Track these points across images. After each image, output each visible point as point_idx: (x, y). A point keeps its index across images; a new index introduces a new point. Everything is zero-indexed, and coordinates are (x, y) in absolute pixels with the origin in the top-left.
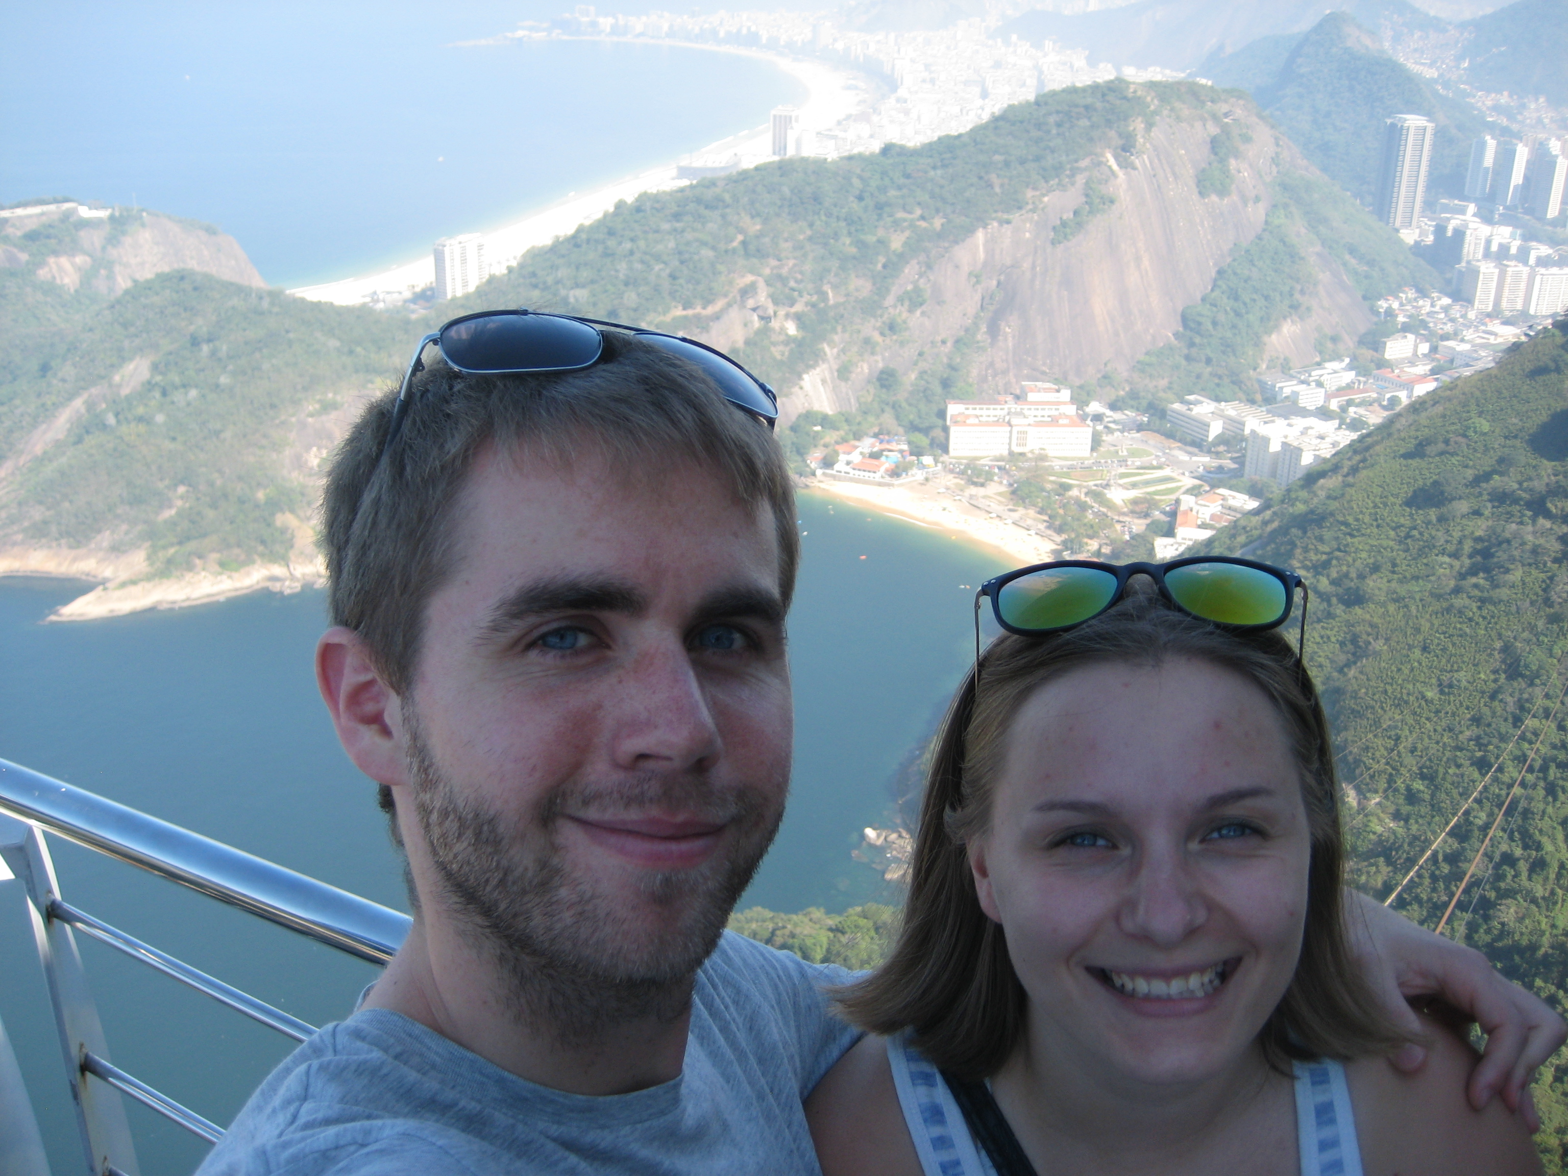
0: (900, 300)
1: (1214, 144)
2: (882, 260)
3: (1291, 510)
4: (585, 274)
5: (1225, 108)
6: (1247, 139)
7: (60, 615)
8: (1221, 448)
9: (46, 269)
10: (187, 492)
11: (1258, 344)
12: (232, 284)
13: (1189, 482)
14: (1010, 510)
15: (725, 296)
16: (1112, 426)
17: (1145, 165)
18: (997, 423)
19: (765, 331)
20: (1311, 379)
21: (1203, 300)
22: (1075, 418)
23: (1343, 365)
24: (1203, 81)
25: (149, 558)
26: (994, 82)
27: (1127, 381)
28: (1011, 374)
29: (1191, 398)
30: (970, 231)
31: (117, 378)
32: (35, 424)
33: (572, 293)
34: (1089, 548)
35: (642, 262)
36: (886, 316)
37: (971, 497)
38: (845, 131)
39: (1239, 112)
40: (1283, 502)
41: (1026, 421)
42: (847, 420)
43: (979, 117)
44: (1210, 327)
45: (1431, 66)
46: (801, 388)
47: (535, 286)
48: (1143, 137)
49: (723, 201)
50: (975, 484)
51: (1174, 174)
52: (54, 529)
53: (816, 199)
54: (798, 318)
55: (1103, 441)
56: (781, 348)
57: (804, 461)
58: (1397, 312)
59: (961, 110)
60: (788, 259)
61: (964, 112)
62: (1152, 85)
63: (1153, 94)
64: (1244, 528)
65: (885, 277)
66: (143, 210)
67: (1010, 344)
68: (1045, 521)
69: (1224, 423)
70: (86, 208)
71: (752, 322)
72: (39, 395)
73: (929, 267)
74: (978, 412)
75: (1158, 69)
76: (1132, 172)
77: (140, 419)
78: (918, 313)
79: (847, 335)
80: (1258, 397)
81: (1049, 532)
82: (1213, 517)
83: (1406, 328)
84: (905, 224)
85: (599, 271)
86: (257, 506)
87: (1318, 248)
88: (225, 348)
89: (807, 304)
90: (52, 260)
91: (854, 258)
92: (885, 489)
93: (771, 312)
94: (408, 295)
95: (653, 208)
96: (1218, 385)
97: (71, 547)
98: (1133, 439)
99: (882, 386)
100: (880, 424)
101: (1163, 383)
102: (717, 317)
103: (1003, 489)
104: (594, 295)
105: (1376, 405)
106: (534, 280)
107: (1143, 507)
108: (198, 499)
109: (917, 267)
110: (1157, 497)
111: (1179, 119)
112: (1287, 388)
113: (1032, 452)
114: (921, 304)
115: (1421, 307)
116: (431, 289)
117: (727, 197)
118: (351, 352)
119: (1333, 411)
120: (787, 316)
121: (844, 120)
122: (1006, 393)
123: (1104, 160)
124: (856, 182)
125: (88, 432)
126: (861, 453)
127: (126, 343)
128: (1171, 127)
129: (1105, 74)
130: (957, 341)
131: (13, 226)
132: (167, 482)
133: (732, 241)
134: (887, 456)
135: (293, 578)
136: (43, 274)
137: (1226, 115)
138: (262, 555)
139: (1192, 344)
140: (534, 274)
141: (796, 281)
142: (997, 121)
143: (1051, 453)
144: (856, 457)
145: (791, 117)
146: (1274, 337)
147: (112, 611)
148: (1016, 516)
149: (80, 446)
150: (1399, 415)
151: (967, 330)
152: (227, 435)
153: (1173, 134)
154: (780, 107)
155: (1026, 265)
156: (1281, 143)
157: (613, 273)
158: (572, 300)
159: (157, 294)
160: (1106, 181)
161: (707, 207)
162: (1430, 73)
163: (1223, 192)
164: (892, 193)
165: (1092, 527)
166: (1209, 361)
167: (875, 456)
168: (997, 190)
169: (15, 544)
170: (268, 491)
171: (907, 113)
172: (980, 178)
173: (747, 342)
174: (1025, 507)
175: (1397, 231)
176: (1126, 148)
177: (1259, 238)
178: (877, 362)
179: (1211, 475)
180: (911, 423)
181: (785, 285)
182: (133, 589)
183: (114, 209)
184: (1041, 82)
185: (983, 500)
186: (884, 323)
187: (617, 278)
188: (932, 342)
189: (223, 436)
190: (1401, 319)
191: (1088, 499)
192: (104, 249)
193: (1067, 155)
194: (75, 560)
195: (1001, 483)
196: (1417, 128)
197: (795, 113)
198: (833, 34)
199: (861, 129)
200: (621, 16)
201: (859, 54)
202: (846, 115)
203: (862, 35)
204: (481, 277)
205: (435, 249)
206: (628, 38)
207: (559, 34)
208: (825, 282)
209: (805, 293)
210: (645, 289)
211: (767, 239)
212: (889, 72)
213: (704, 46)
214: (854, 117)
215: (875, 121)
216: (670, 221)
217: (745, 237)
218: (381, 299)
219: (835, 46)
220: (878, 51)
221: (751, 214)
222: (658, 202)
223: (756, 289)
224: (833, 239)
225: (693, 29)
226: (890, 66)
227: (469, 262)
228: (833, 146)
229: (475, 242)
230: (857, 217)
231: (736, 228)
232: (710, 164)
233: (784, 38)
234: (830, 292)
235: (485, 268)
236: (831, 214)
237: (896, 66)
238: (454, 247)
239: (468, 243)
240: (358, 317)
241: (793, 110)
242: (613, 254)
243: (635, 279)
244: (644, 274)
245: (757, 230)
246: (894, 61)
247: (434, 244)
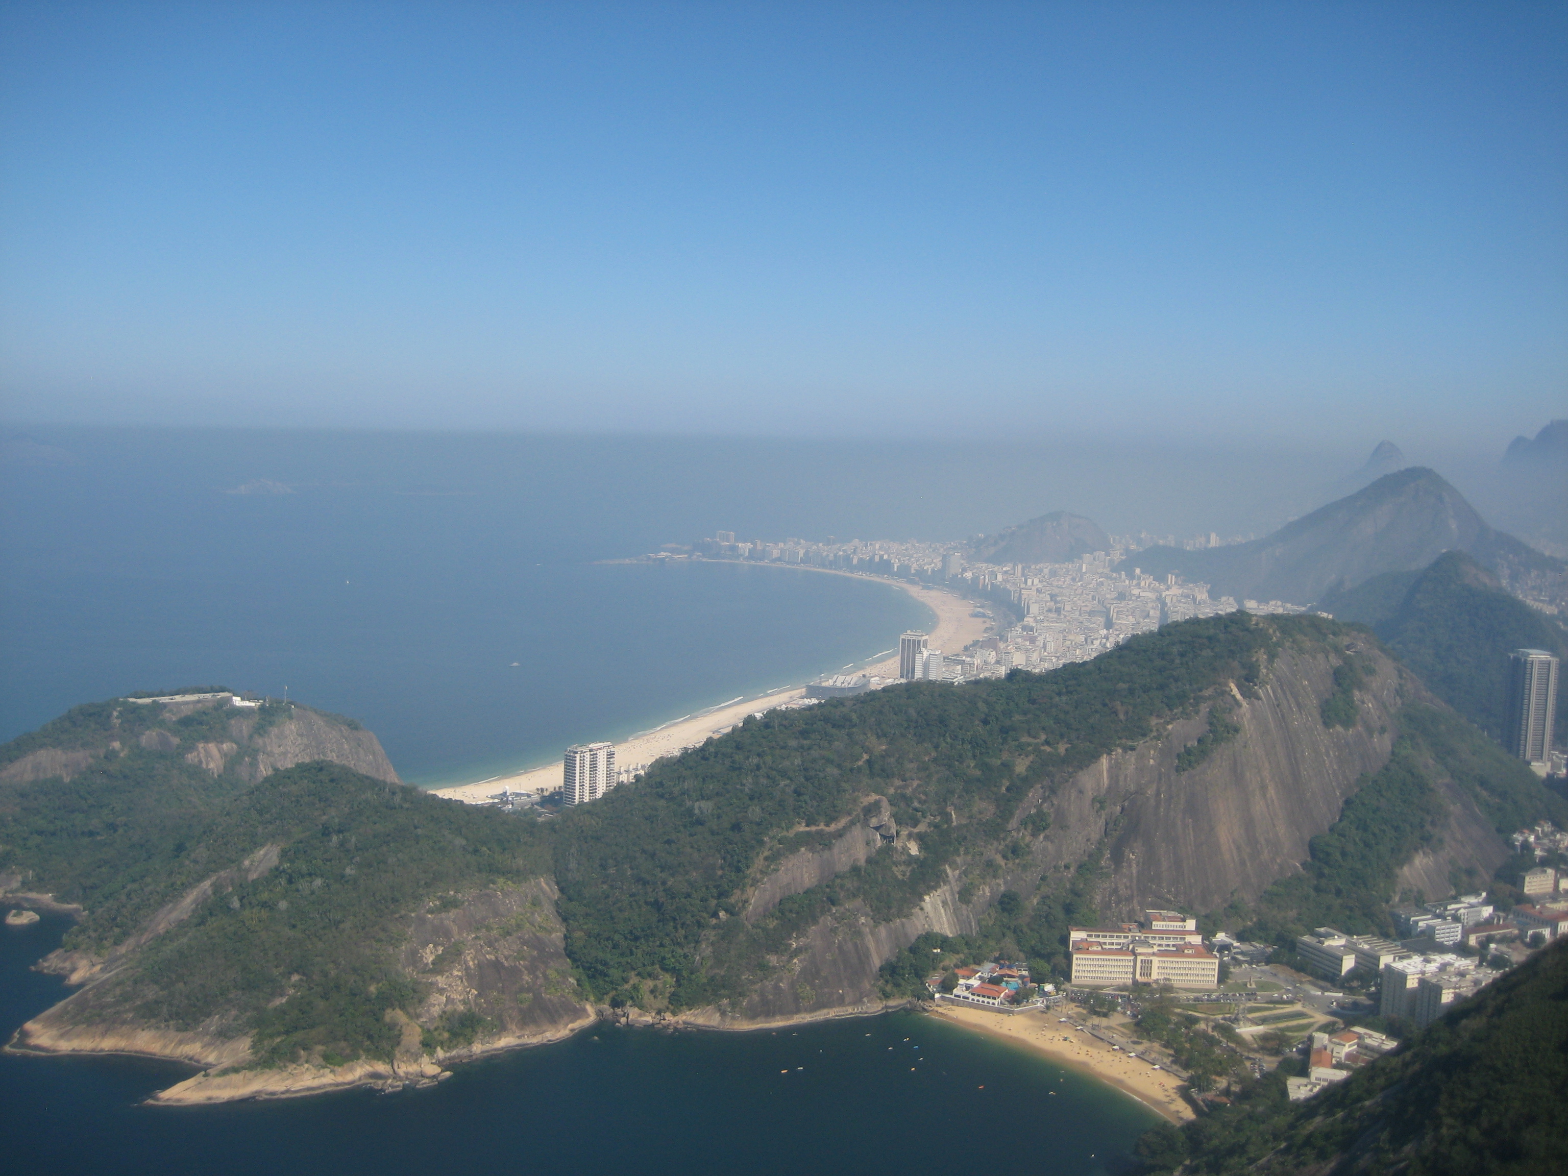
0: (1024, 823)
1: (1338, 675)
2: (1006, 783)
3: (1433, 1052)
4: (711, 786)
5: (1346, 641)
6: (1371, 672)
7: (157, 1099)
8: (1355, 984)
9: (195, 754)
10: (301, 980)
11: (1390, 876)
12: (367, 778)
13: (1322, 1018)
14: (1135, 1043)
15: (849, 814)
16: (1240, 957)
17: (1269, 695)
18: (1120, 952)
19: (887, 850)
20: (1447, 913)
21: (1331, 830)
22: (1201, 948)
23: (1480, 899)
24: (1325, 615)
25: (253, 1046)
26: (1117, 612)
27: (1254, 911)
28: (1135, 901)
29: (1322, 930)
30: (1094, 757)
31: (247, 863)
32: (162, 903)
33: (697, 804)
34: (1218, 1085)
35: (768, 777)
36: (1009, 839)
37: (1094, 1027)
38: (972, 656)
39: (1360, 645)
40: (1423, 1042)
41: (1150, 950)
42: (967, 944)
43: (1104, 646)
44: (1339, 858)
45: (1551, 602)
46: (922, 909)
47: (662, 796)
48: (1266, 668)
49: (851, 721)
50: (1098, 1014)
51: (1298, 705)
52: (165, 1009)
53: (942, 721)
54: (921, 839)
55: (1231, 973)
56: (903, 868)
57: (923, 984)
58: (1533, 845)
59: (1086, 640)
60: (912, 779)
61: (1089, 641)
62: (1273, 618)
63: (1275, 626)
64: (1383, 1069)
65: (1009, 801)
66: (292, 703)
67: (1134, 871)
68: (1170, 1055)
69: (1356, 956)
70: (239, 699)
71: (874, 841)
72: (171, 873)
73: (1053, 791)
74: (1101, 940)
75: (1279, 603)
76: (1256, 702)
77: (264, 905)
78: (1041, 837)
79: (969, 857)
80: (1392, 931)
81: (1175, 1067)
82: (1349, 1056)
83: (1544, 863)
84: (1030, 748)
85: (725, 784)
86: (368, 1000)
87: (1447, 780)
88: (353, 839)
89: (930, 825)
90: (201, 746)
91: (978, 780)
92: (1005, 1016)
93: (893, 831)
94: (536, 798)
95: (780, 725)
96: (1350, 918)
97: (178, 1030)
98: (1262, 972)
99: (1004, 910)
100: (1001, 949)
101: (1292, 914)
102: (840, 834)
103: (1127, 1020)
104: (719, 808)
105: (1518, 942)
106: (660, 790)
107: (1272, 1044)
108: (311, 989)
109: (1041, 791)
110: (1289, 1034)
111: (1301, 651)
112: (1423, 922)
113: (1156, 981)
114: (1044, 829)
115: (1559, 842)
116: (559, 793)
117: (854, 716)
118: (476, 851)
119: (1472, 947)
120: (910, 836)
121: (971, 646)
122: (1130, 921)
123: (1228, 689)
124: (981, 705)
125: (211, 914)
126: (981, 978)
127: (260, 829)
128: (1293, 658)
129: (1227, 606)
130: (1080, 867)
131: (170, 711)
132: (281, 969)
133: (858, 760)
134: (1007, 982)
135: (396, 1076)
136: (191, 757)
137: (1348, 647)
138: (367, 1051)
139: (1321, 875)
140: (661, 784)
141: (920, 802)
142: (1121, 650)
143: (1176, 984)
144: (975, 982)
145: (919, 641)
146: (1406, 869)
147: (210, 1099)
148: (1140, 1048)
149: (202, 927)
150: (1545, 953)
151: (1090, 856)
152: (347, 925)
153: (1296, 665)
154: (909, 632)
155: (1150, 792)
156: (1404, 675)
157: (738, 786)
158: (697, 811)
159: (295, 783)
160: (1230, 710)
161: (834, 726)
162: (1550, 610)
163: (1348, 722)
164: (1017, 717)
165: (1220, 1063)
166: (1339, 892)
167: (995, 981)
168: (1122, 717)
169: (124, 1022)
170: (380, 985)
171: (1033, 640)
172: (1105, 705)
173: (869, 861)
174: (1150, 1040)
175: (1529, 763)
176: (1249, 679)
177: (1387, 769)
178: (999, 885)
179: (1346, 1012)
180: (1033, 948)
181: (908, 805)
182: (234, 1077)
183: (265, 701)
184: (1164, 614)
185: (1106, 1032)
186: (1006, 846)
187: (742, 791)
188: (1055, 867)
189: (342, 926)
190: (1538, 852)
191: (1215, 1034)
192: (251, 737)
193: (1191, 685)
194: (180, 1042)
195: (1124, 1013)
196: (1541, 662)
197: (924, 638)
198: (962, 564)
199: (987, 655)
200: (759, 542)
201: (987, 584)
202: (973, 641)
203: (991, 565)
204: (610, 783)
205: (566, 755)
206: (765, 563)
207: (699, 556)
208: (948, 803)
209: (929, 814)
210: (770, 804)
211: (892, 760)
212: (1016, 602)
213: (837, 572)
214: (981, 643)
215: (1002, 647)
216: (796, 738)
217: (870, 757)
218: (510, 801)
219: (964, 575)
220: (1006, 581)
221: (877, 734)
222: (786, 719)
223: (880, 808)
224: (957, 761)
225: (828, 556)
226: (1017, 596)
227: (598, 770)
228: (960, 670)
229: (606, 751)
230: (982, 740)
231: (862, 747)
232: (838, 684)
233: (914, 567)
234: (953, 814)
235: (614, 776)
236: (956, 736)
237: (1023, 596)
238: (585, 754)
239: (599, 751)
240: (486, 817)
241: (922, 636)
242: (740, 768)
243: (760, 794)
244: (770, 789)
245: (882, 750)
246: (1021, 591)
247: (566, 751)
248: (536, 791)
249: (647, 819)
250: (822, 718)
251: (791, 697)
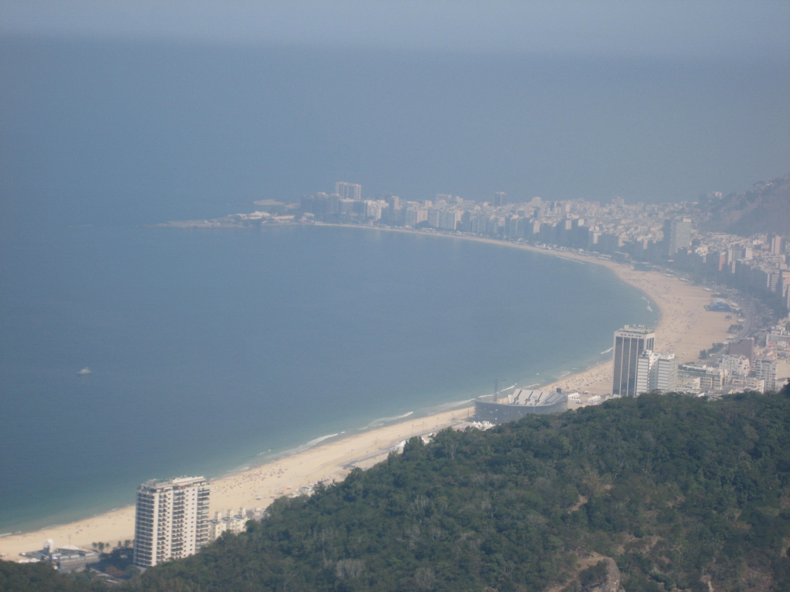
4: (359, 539)
33: (340, 564)
35: (443, 526)
38: (716, 366)
47: (287, 552)
49: (561, 447)
53: (692, 451)
60: (650, 534)
85: (379, 535)
91: (747, 538)
94: (92, 557)
95: (458, 452)
104: (372, 570)
106: (285, 543)
116: (128, 550)
117: (565, 441)
121: (711, 351)
124: (748, 429)
133: (571, 504)
140: (286, 535)
141: (662, 567)
145: (642, 341)
154: (626, 327)
157: (399, 539)
158: (340, 574)
161: (536, 455)
187: (404, 546)
197: (649, 336)
198: (692, 235)
199: (737, 363)
200: (397, 199)
201: (731, 263)
202: (714, 344)
203: (734, 237)
204: (201, 536)
205: (140, 495)
206: (407, 229)
207: (311, 218)
208: (703, 571)
209: (675, 585)
210: (447, 564)
211: (621, 505)
212: (773, 290)
213: (509, 244)
214: (724, 348)
215: (758, 354)
216: (484, 471)
217: (590, 500)
218: (55, 560)
219: (696, 251)
220: (756, 259)
221: (599, 468)
222: (467, 444)
223: (605, 574)
224: (715, 509)
225: (496, 220)
226: (775, 280)
227: (186, 516)
228: (699, 385)
229: (196, 489)
230: (752, 480)
231: (578, 486)
232: (522, 402)
233: (623, 238)
234: (710, 585)
235: (207, 526)
236: (714, 474)
237: (784, 281)
238: (167, 494)
239: (187, 489)
240: (33, 580)
241: (646, 333)
242: (401, 513)
243: (433, 550)
244: (446, 543)
245: (607, 491)
246: (781, 274)
247: (139, 488)
248: (92, 547)
249: (266, 585)
250: (519, 443)
251: (454, 419)
